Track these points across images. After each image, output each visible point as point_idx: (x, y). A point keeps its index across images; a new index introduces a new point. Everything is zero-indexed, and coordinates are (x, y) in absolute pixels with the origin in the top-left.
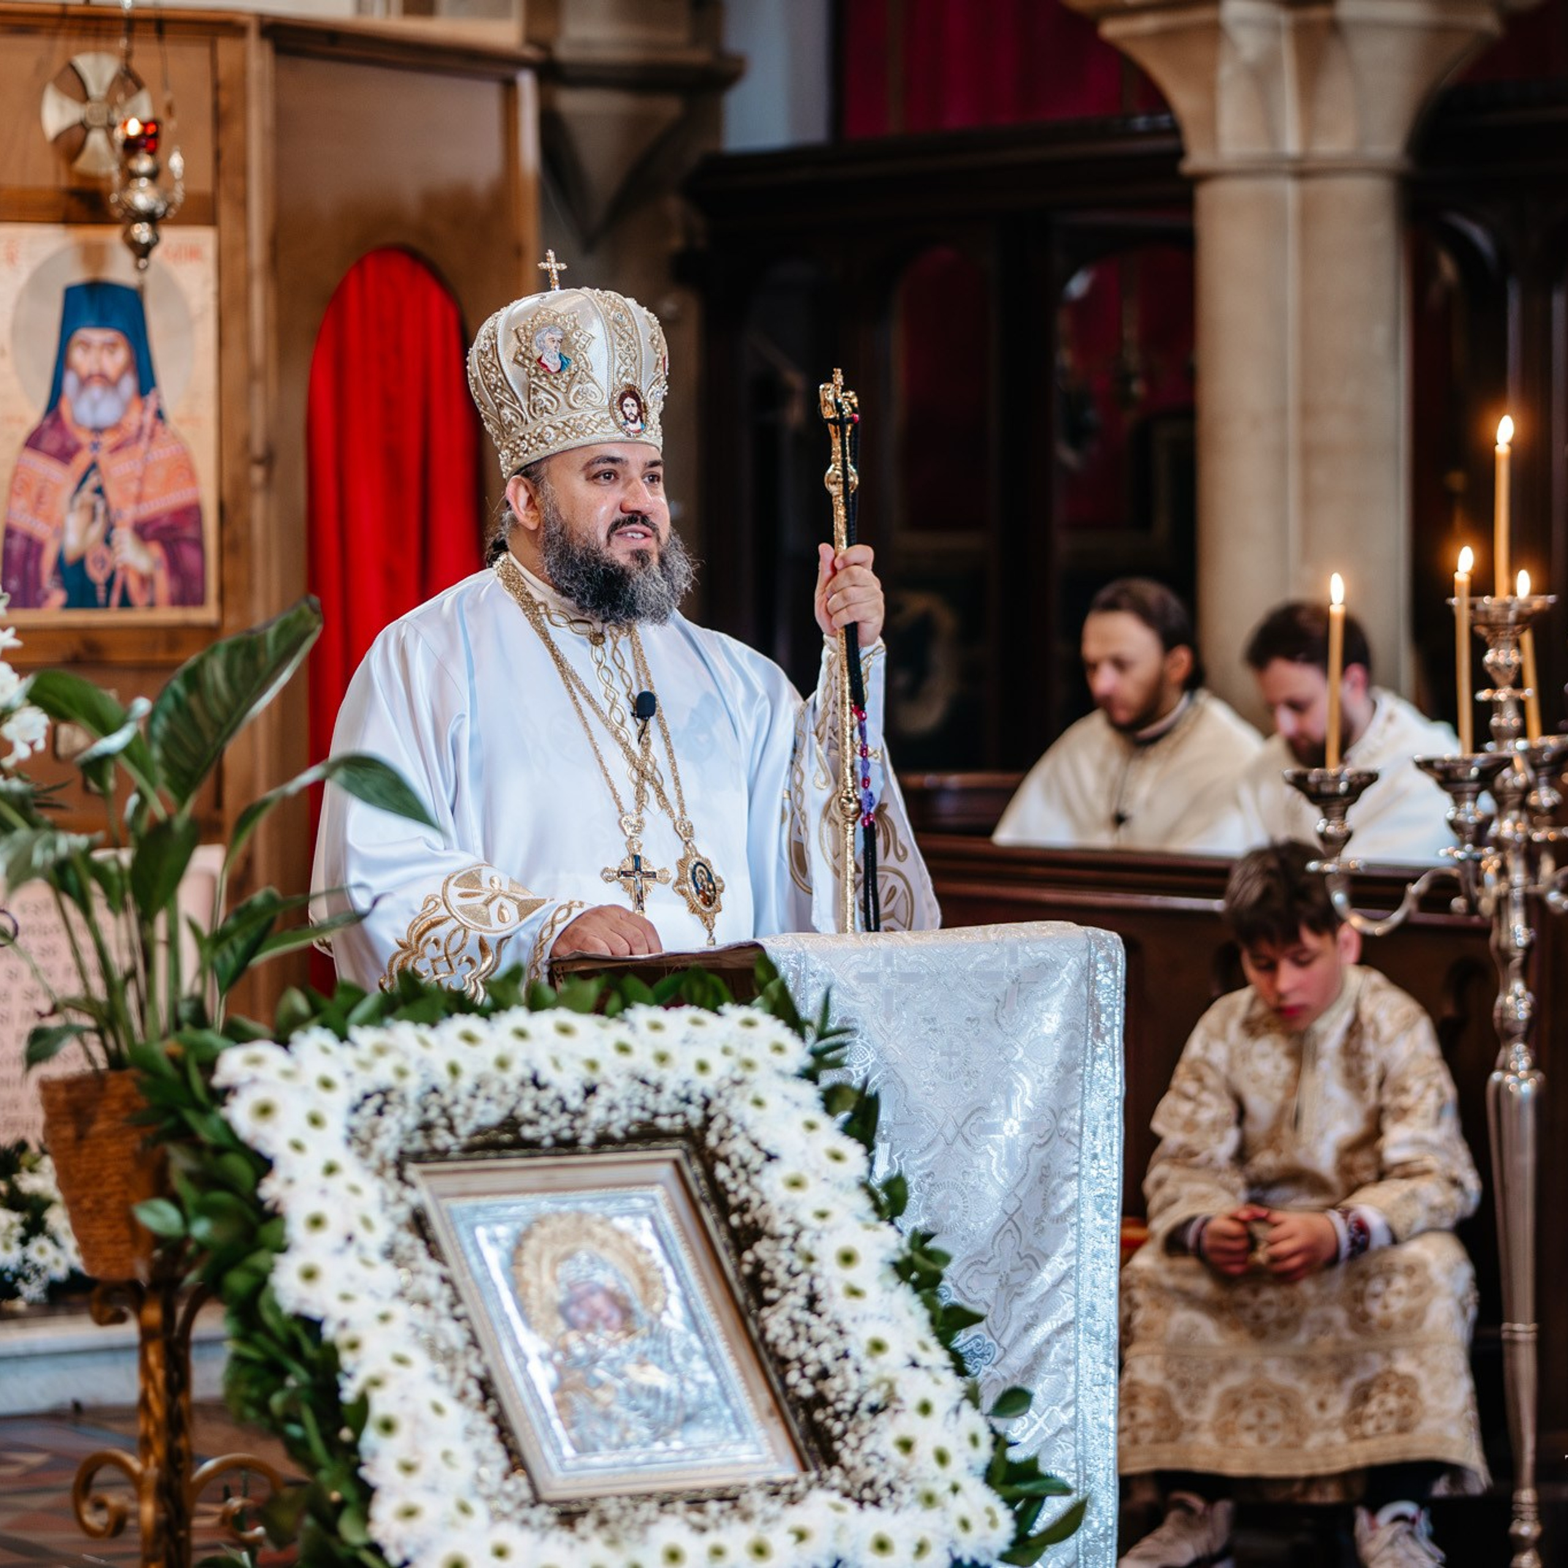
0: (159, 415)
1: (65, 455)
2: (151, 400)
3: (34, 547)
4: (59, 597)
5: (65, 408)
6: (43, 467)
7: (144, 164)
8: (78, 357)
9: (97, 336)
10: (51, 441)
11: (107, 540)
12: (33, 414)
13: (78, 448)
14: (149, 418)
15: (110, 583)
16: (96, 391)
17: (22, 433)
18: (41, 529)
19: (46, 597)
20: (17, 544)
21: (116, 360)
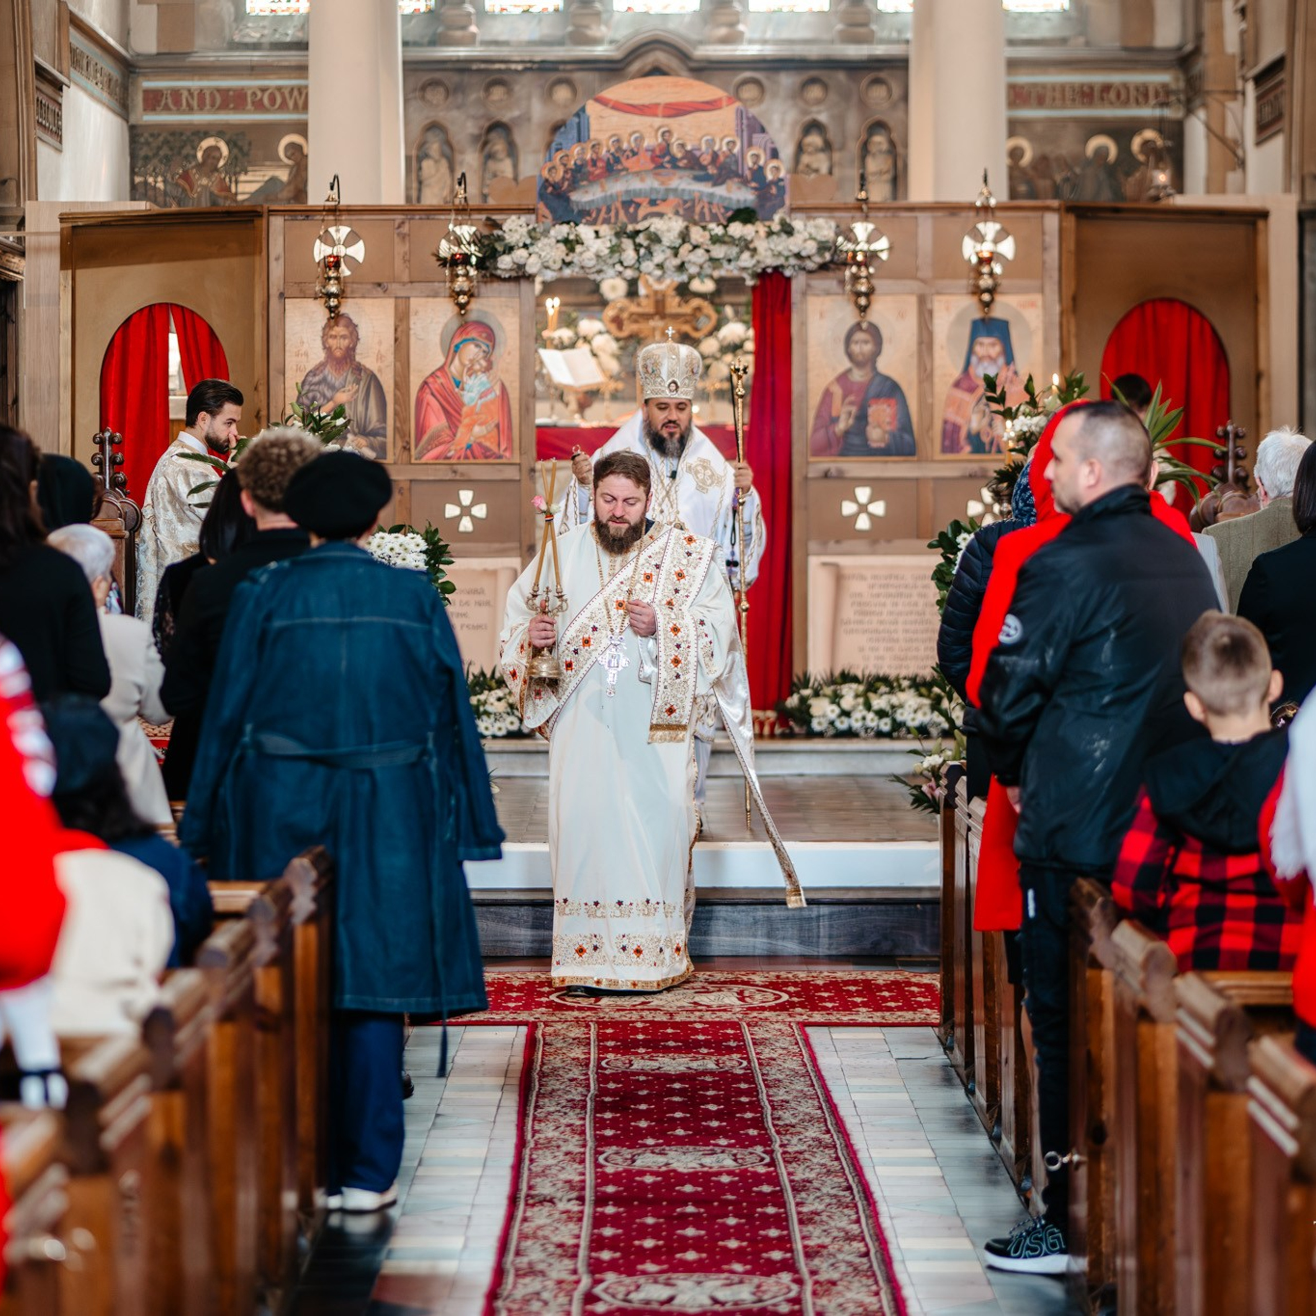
0: (1016, 373)
1: (971, 390)
2: (1012, 367)
3: (956, 428)
4: (968, 449)
5: (972, 370)
6: (961, 394)
7: (985, 269)
8: (978, 349)
9: (986, 340)
10: (965, 384)
11: (990, 425)
12: (956, 372)
13: (977, 386)
14: (1010, 374)
15: (991, 443)
16: (986, 363)
17: (952, 381)
18: (959, 420)
19: (962, 448)
20: (949, 427)
21: (996, 350)
